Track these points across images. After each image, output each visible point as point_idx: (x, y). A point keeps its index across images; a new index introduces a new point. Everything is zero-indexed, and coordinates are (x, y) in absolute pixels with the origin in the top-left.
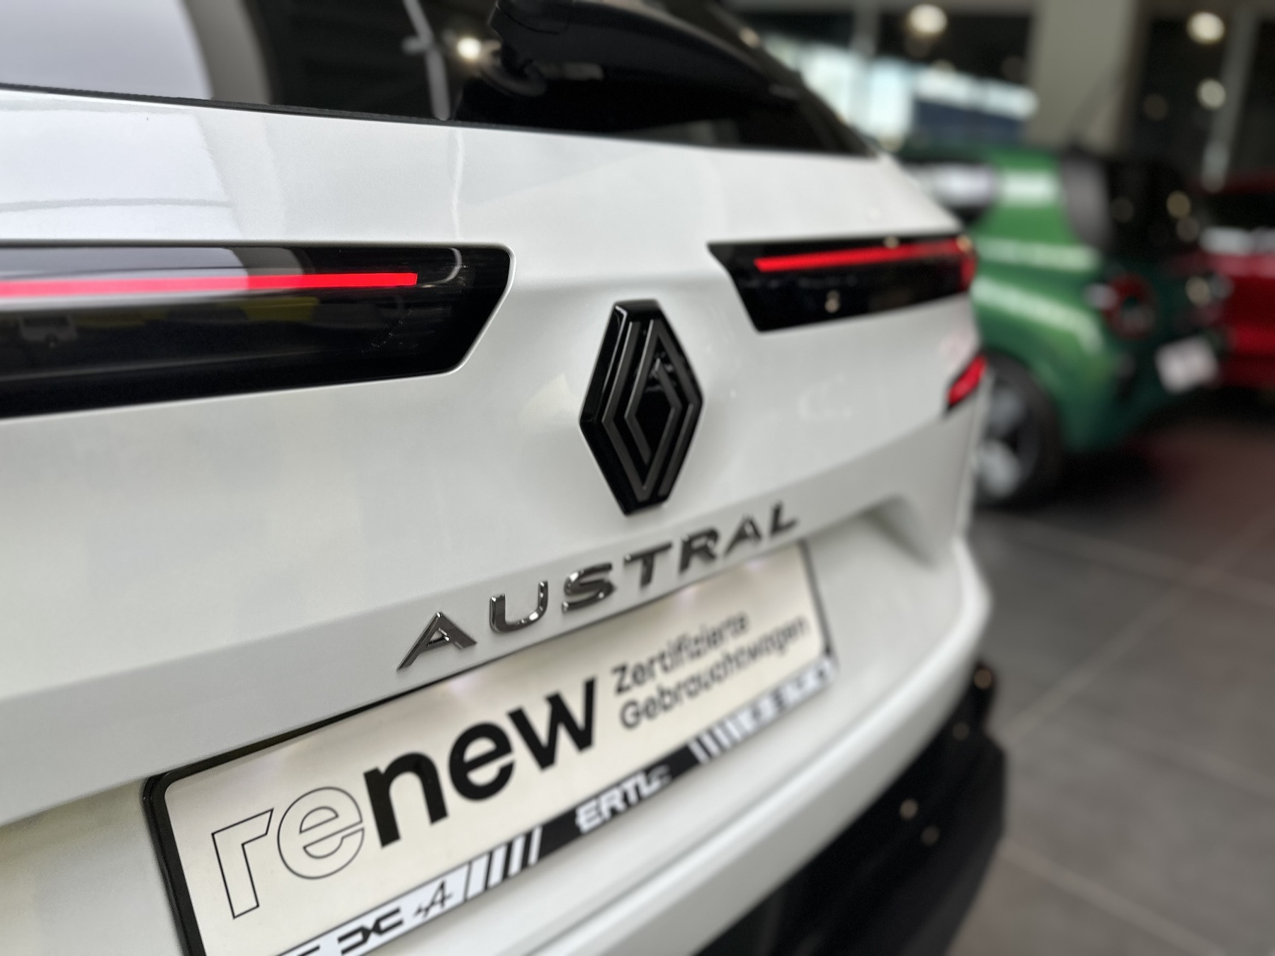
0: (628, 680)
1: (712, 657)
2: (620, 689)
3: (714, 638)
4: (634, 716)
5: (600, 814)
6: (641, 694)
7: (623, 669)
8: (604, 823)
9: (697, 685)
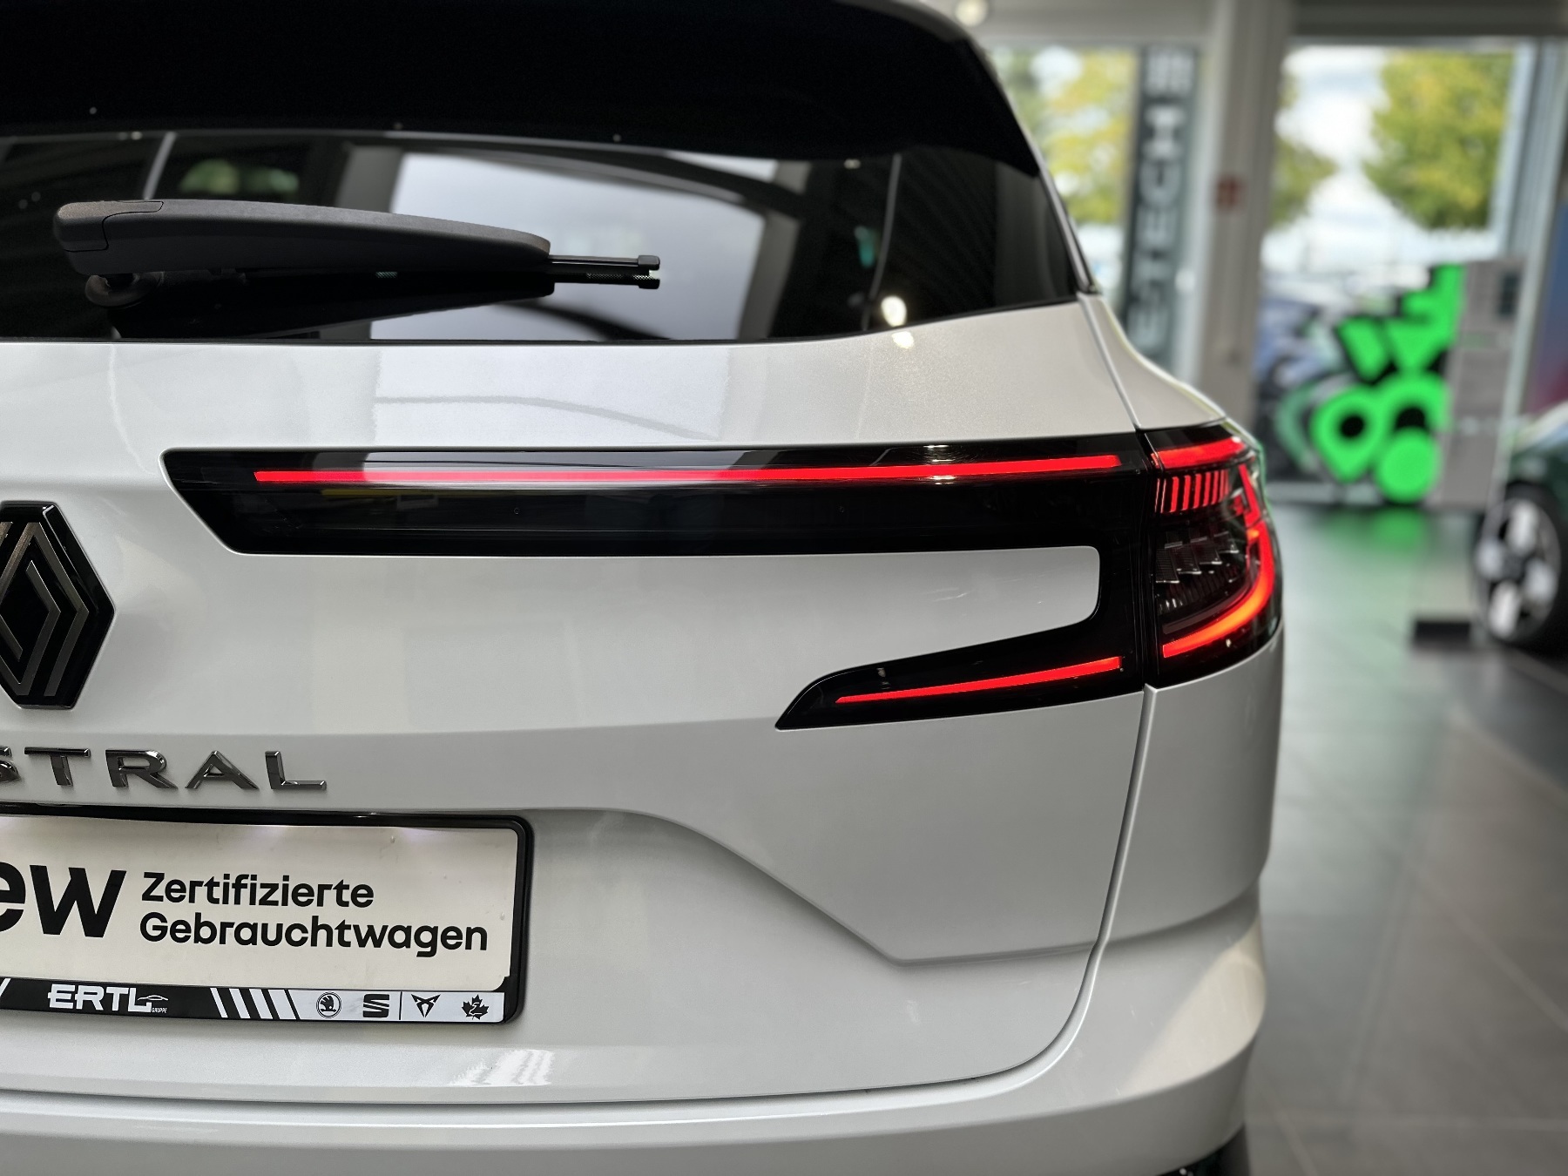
0: (160, 890)
1: (291, 914)
2: (147, 896)
3: (301, 895)
4: (155, 930)
5: (73, 1000)
6: (175, 912)
7: (159, 877)
8: (74, 1011)
9: (254, 935)
